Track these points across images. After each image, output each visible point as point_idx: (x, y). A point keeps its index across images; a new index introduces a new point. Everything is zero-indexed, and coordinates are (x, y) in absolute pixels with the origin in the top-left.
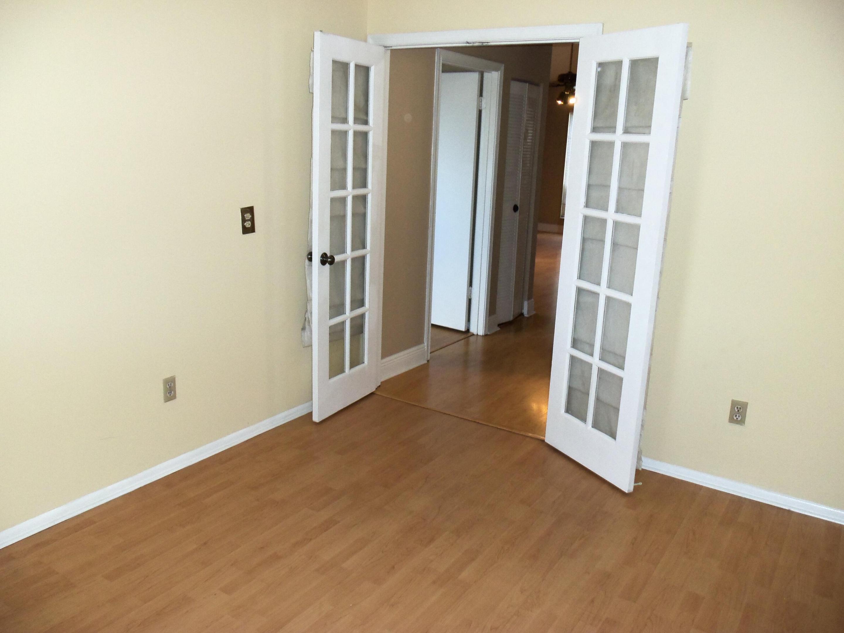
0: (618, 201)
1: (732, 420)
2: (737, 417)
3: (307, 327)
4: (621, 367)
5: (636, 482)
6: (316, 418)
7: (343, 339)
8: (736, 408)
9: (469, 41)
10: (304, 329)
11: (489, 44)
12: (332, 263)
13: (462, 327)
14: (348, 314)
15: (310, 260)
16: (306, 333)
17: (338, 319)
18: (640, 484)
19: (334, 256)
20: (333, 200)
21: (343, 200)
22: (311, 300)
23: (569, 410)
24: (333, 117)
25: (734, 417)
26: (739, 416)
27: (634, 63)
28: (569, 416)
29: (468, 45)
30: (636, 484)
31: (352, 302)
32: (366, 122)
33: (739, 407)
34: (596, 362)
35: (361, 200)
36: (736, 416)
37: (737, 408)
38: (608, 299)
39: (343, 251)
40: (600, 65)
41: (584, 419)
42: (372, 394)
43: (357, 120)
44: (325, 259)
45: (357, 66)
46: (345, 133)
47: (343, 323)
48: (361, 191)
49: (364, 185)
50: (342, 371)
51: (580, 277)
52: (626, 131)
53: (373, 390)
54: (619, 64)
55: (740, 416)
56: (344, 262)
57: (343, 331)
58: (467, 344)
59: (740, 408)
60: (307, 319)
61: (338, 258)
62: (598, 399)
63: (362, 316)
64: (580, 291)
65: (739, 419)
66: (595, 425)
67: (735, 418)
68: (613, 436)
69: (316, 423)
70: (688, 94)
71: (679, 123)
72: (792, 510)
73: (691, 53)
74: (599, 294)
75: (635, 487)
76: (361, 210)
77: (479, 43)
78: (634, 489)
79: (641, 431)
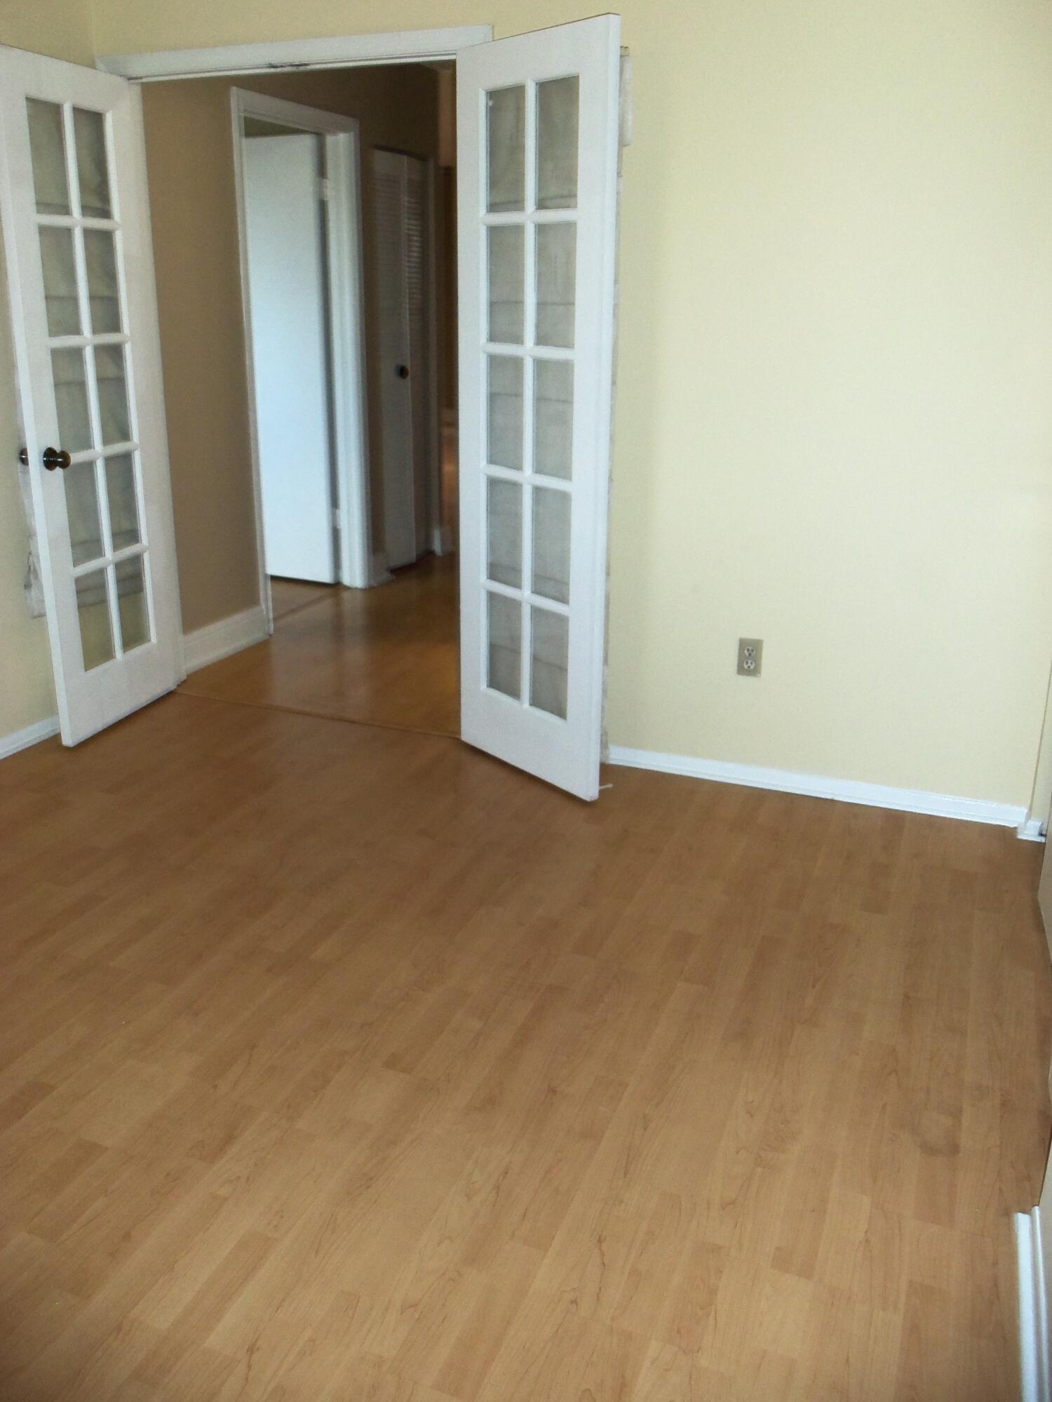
0: (538, 325)
1: (741, 670)
2: (749, 665)
3: (33, 581)
4: (564, 600)
5: (602, 782)
6: (68, 740)
7: (104, 601)
8: (746, 651)
9: (274, 62)
10: (27, 586)
11: (309, 68)
12: (65, 464)
13: (325, 576)
14: (109, 556)
15: (24, 461)
16: (33, 593)
17: (92, 565)
18: (610, 786)
19: (70, 455)
20: (55, 353)
21: (77, 353)
22: (35, 535)
23: (493, 683)
24: (38, 203)
25: (745, 663)
26: (752, 663)
27: (545, 88)
28: (494, 693)
29: (272, 70)
30: (603, 787)
31: (115, 535)
32: (105, 213)
33: (750, 648)
34: (525, 595)
35: (111, 355)
36: (747, 663)
37: (748, 650)
38: (538, 490)
39: (87, 444)
40: (493, 95)
41: (514, 693)
42: (170, 695)
43: (86, 210)
44: (53, 459)
45: (77, 111)
46: (68, 232)
47: (101, 572)
48: (109, 338)
49: (115, 326)
50: (108, 654)
51: (492, 460)
52: (541, 205)
53: (171, 685)
54: (519, 91)
55: (754, 664)
56: (90, 465)
57: (102, 587)
58: (338, 604)
59: (752, 650)
60: (32, 568)
61: (76, 458)
62: (535, 659)
63: (136, 560)
64: (493, 483)
65: (752, 667)
66: (535, 702)
67: (746, 667)
68: (560, 712)
69: (68, 749)
70: (629, 134)
71: (618, 185)
72: (837, 798)
73: (628, 66)
74: (521, 485)
75: (601, 792)
76: (111, 371)
77: (292, 65)
78: (599, 795)
79: (603, 701)
